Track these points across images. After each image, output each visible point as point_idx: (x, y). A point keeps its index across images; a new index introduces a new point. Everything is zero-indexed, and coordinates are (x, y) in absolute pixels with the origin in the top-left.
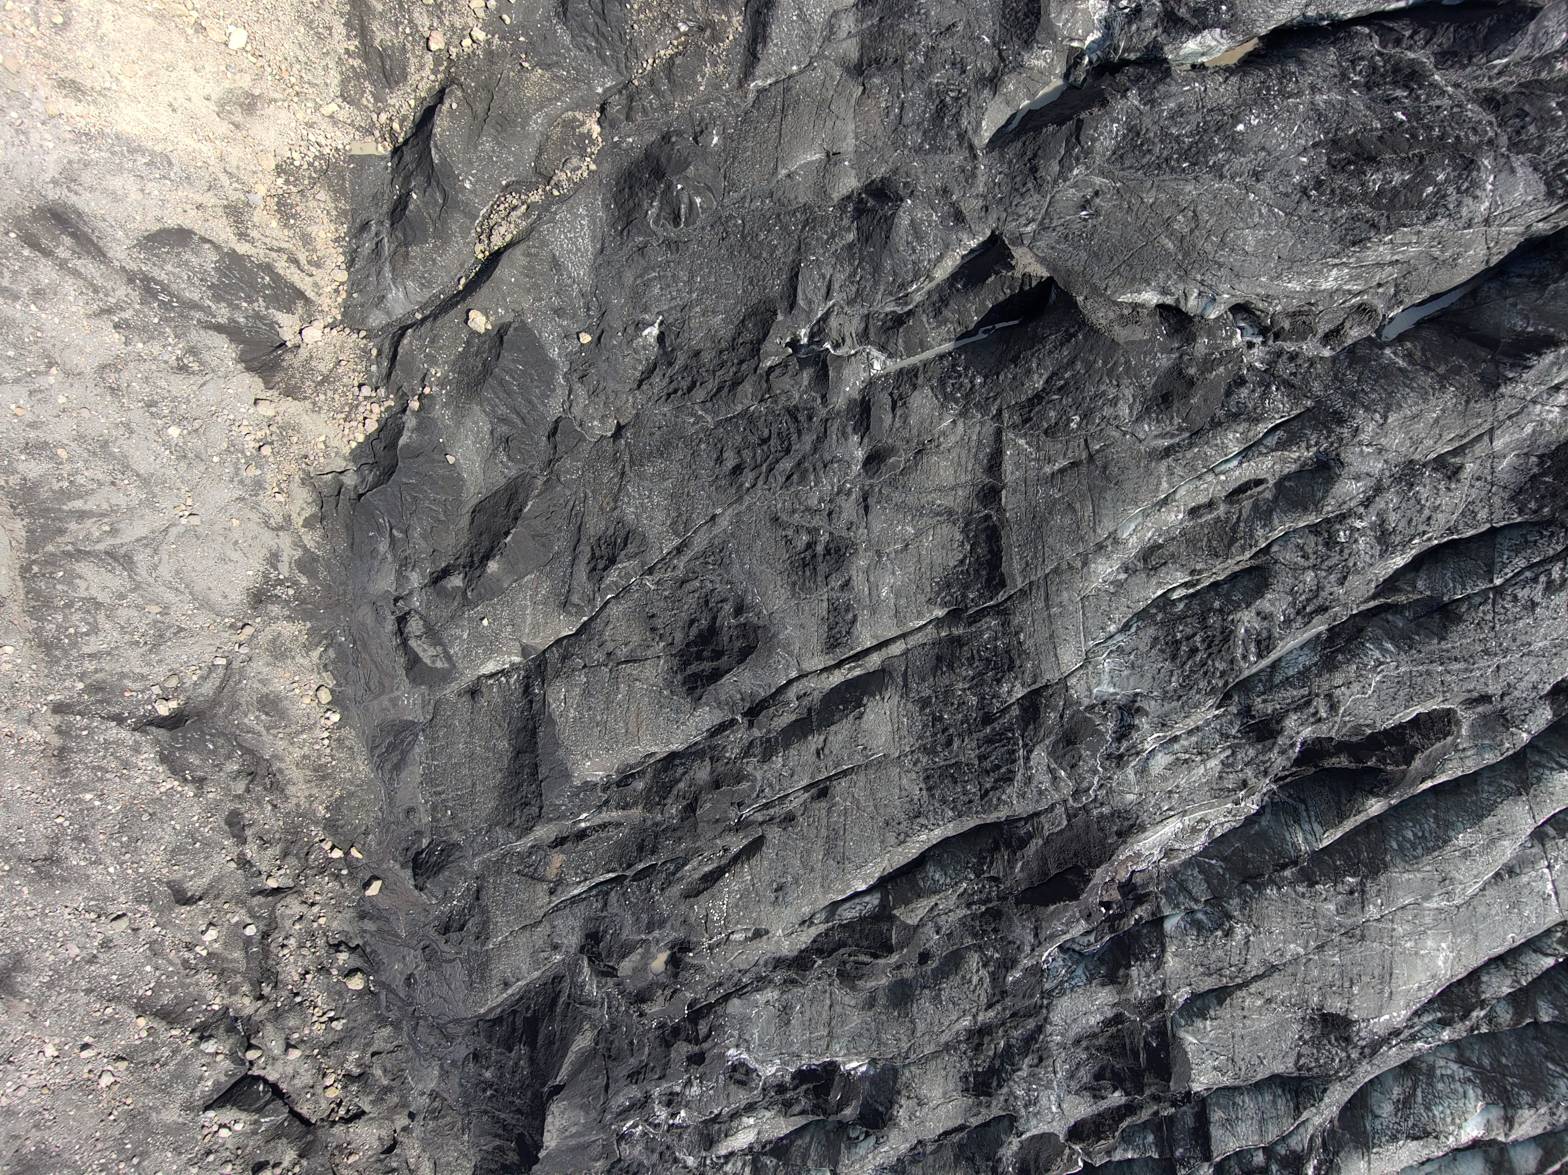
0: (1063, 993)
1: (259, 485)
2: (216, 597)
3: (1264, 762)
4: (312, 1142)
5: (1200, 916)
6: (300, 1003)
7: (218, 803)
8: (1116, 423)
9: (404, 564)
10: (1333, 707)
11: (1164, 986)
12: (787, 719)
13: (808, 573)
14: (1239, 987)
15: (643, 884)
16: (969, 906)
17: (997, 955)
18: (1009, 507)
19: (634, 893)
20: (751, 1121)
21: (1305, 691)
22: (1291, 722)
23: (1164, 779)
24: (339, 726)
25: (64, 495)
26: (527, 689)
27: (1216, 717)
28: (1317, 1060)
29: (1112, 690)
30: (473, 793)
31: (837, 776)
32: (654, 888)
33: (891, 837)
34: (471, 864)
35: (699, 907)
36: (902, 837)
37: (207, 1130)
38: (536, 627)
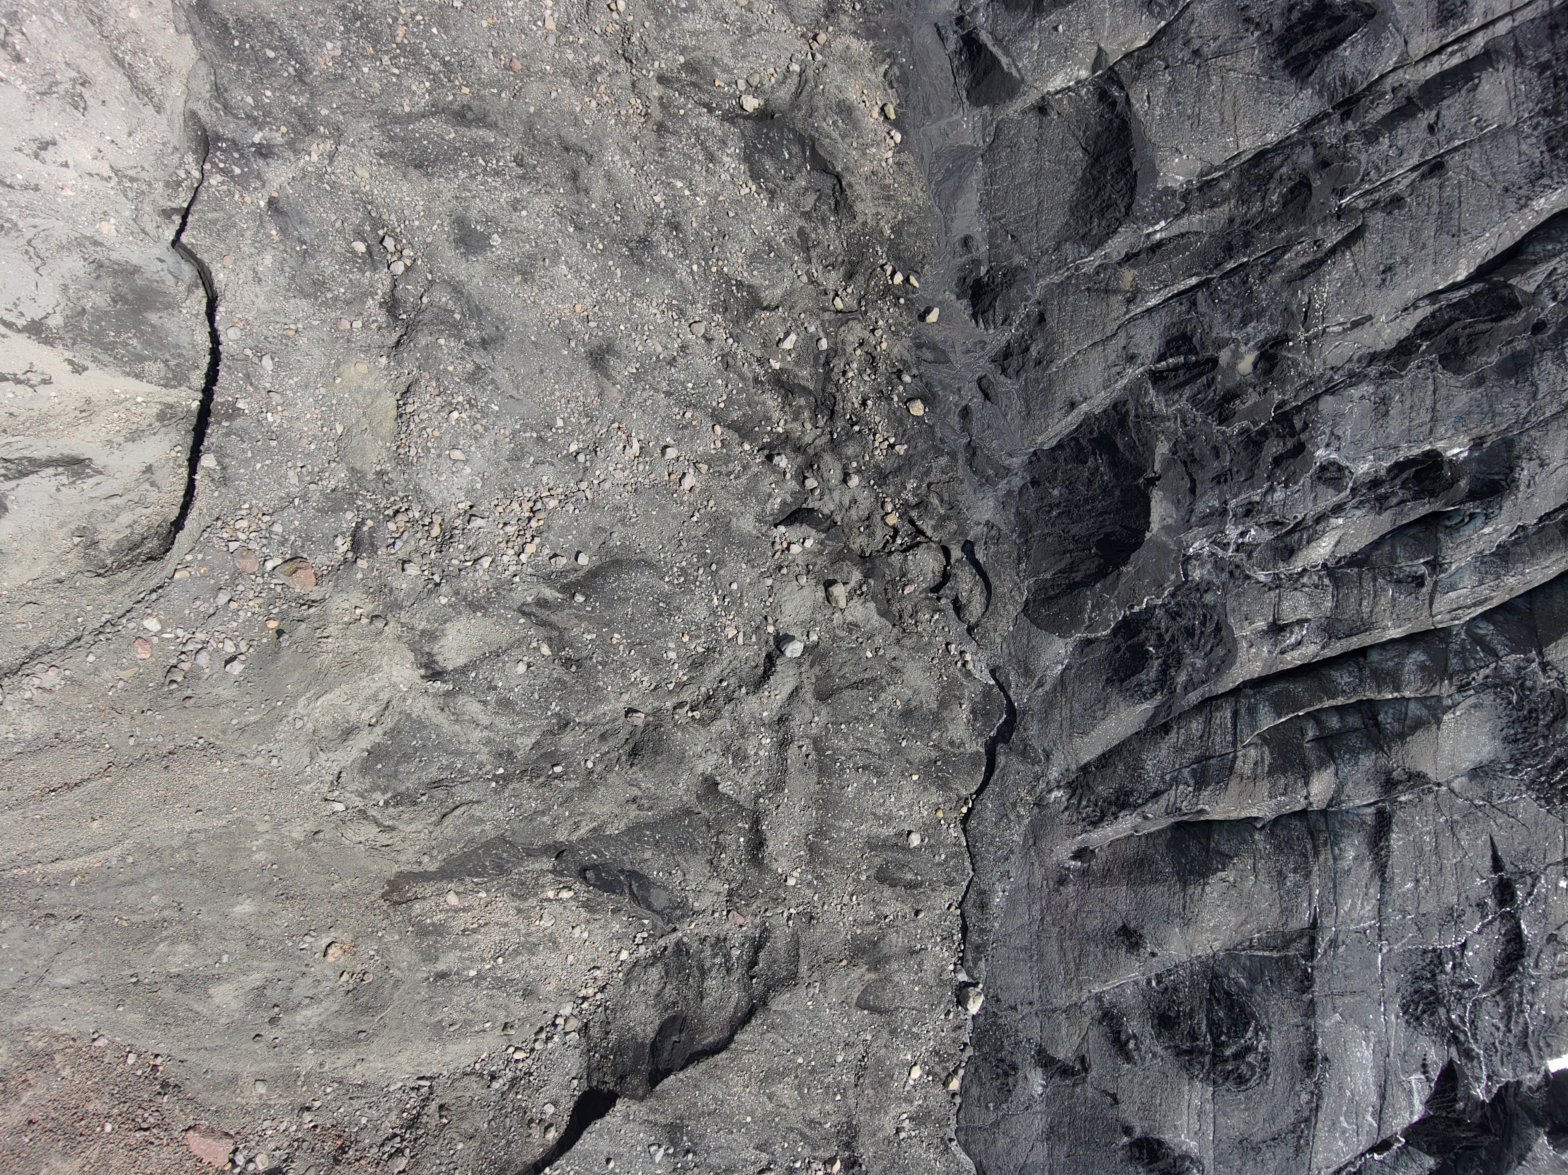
6: (860, 432)
7: (787, 218)
12: (1382, 110)
15: (1235, 280)
19: (1224, 290)
20: (1340, 521)
24: (899, 149)
26: (1103, 96)
30: (1039, 211)
31: (1448, 152)
32: (1251, 280)
33: (1511, 203)
34: (1033, 288)
35: (1303, 293)
36: (1522, 202)
37: (778, 547)
38: (1115, 30)
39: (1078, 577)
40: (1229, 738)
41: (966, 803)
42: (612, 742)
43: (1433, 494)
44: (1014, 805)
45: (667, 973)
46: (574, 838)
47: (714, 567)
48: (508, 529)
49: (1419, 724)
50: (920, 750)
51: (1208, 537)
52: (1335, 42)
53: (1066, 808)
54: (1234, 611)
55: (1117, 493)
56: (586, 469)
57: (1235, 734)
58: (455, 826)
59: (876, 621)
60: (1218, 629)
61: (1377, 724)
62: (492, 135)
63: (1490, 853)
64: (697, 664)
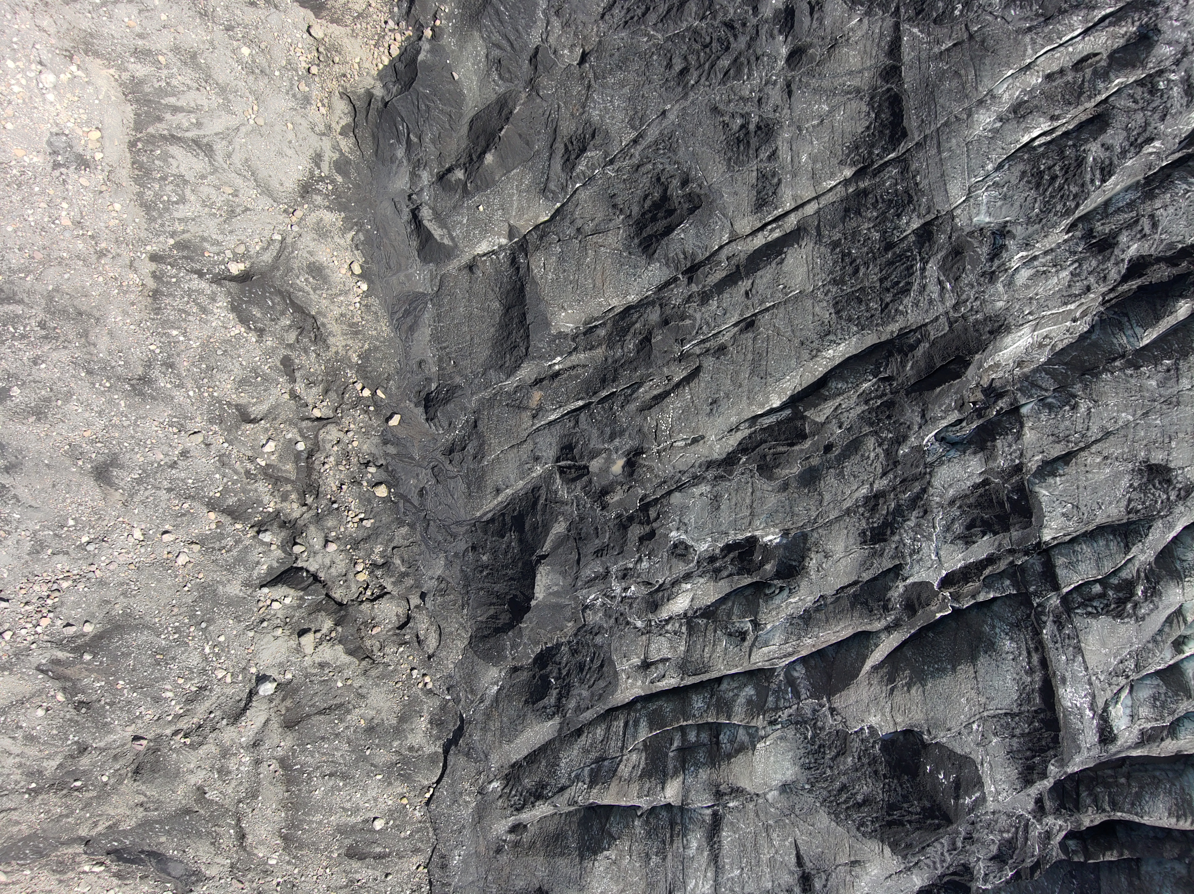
0: (942, 463)
1: (306, 100)
2: (274, 184)
3: (1103, 270)
4: (345, 616)
5: (1050, 400)
6: (337, 509)
7: (274, 349)
8: (990, 9)
9: (417, 165)
10: (1155, 225)
11: (1022, 454)
12: (719, 275)
13: (742, 148)
14: (1082, 449)
15: (606, 405)
16: (866, 402)
17: (890, 435)
18: (907, 80)
19: (599, 413)
21: (1134, 214)
22: (1123, 238)
23: (1027, 287)
24: (367, 295)
25: (162, 92)
26: (513, 261)
27: (1065, 241)
28: (1144, 503)
29: (987, 220)
30: (471, 345)
31: (761, 312)
32: (615, 407)
33: (805, 354)
34: (470, 401)
35: (652, 418)
36: (814, 352)
37: (262, 604)
38: (521, 211)
39: (500, 623)
40: (620, 744)
41: (428, 790)
42: (122, 762)
43: (749, 572)
44: (461, 794)
46: (95, 832)
47: (204, 625)
48: (27, 607)
49: (741, 749)
50: (383, 756)
51: (600, 592)
52: (669, 230)
53: (500, 796)
54: (616, 650)
55: (520, 565)
56: (95, 555)
57: (624, 740)
59: (345, 658)
60: (603, 664)
61: (718, 743)
62: (20, 308)
63: (794, 852)
64: (191, 699)
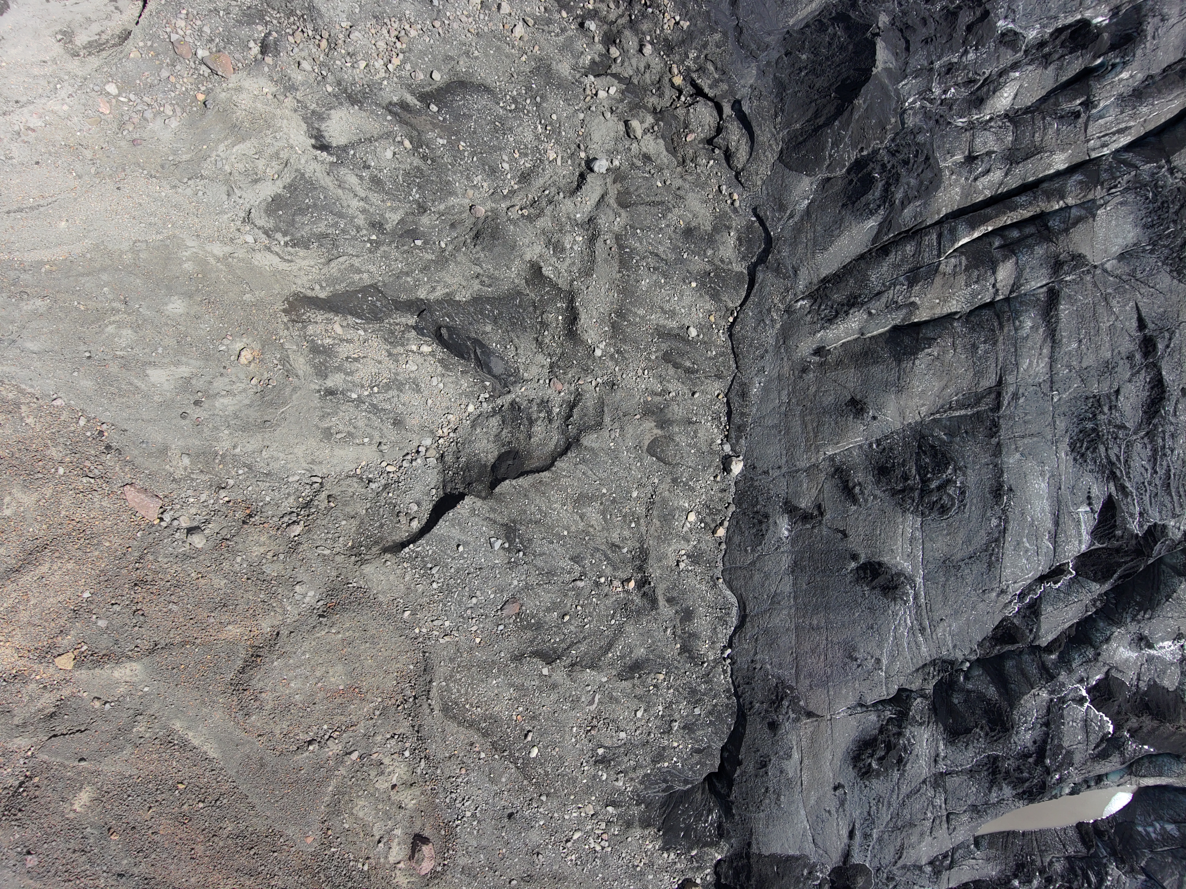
6: (652, 13)
20: (1017, 75)
37: (588, 92)
39: (821, 121)
40: (935, 252)
41: (732, 314)
42: (460, 229)
44: (769, 311)
45: (503, 422)
46: (432, 297)
47: (538, 100)
49: (1079, 220)
50: (698, 264)
51: (920, 93)
53: (808, 313)
54: (939, 147)
55: (851, 47)
56: (439, 11)
57: (940, 248)
58: (339, 269)
59: (665, 157)
60: (927, 158)
61: (1047, 228)
63: (1136, 316)
64: (526, 176)
